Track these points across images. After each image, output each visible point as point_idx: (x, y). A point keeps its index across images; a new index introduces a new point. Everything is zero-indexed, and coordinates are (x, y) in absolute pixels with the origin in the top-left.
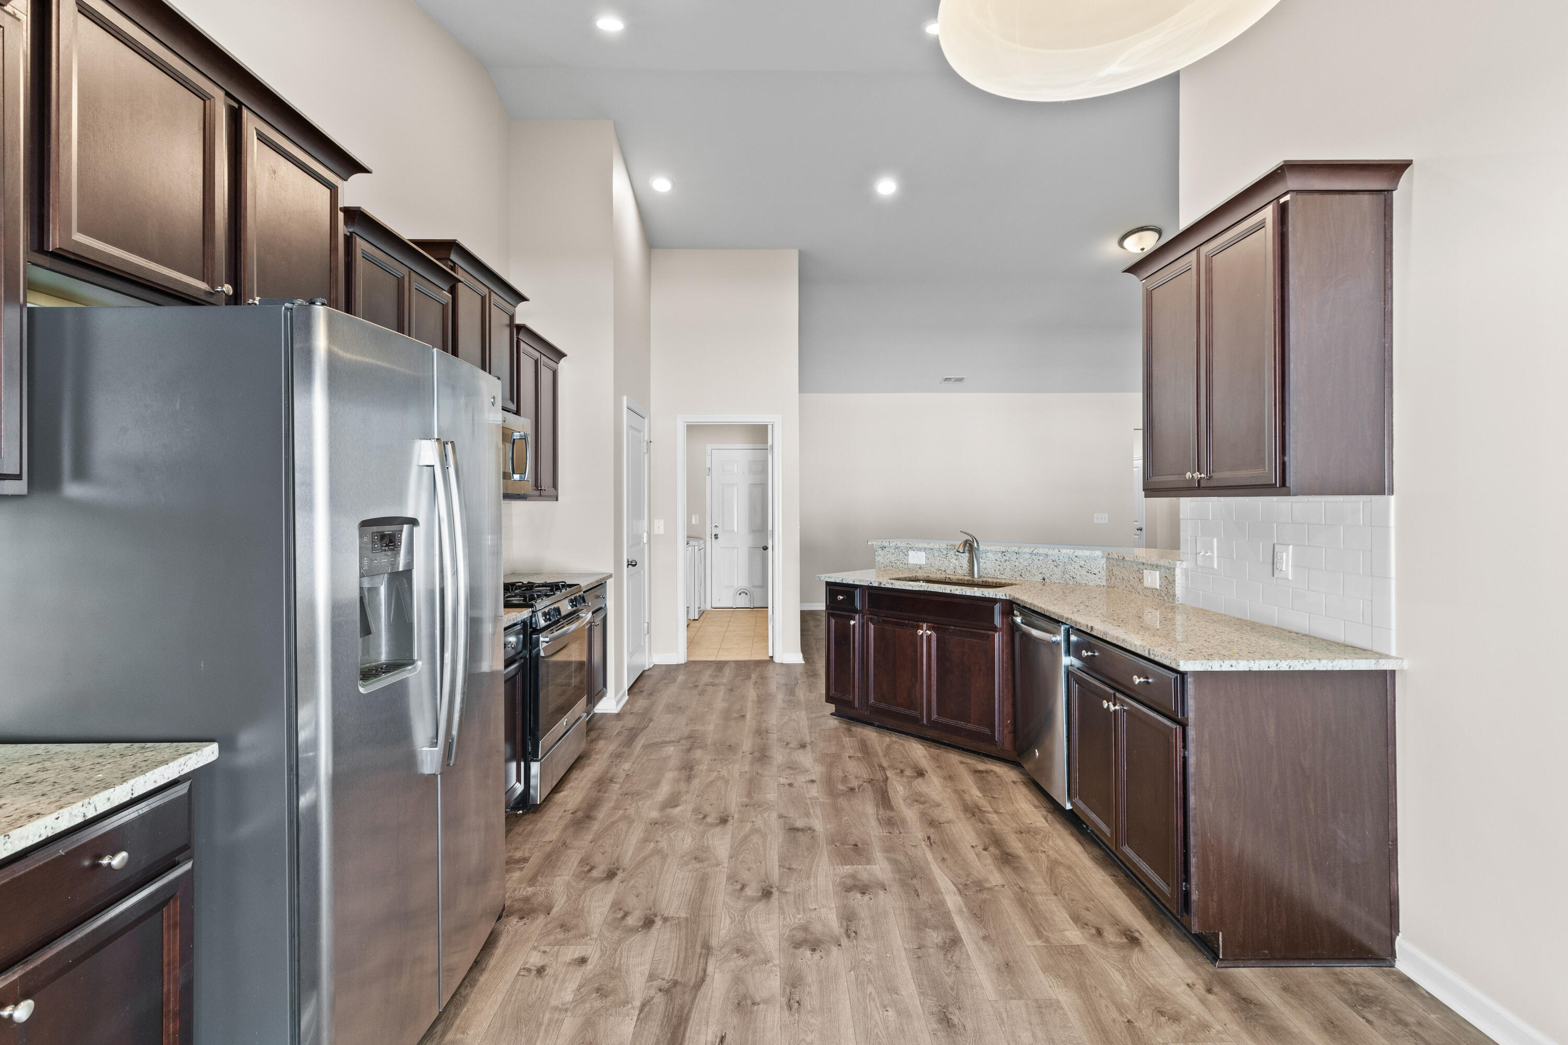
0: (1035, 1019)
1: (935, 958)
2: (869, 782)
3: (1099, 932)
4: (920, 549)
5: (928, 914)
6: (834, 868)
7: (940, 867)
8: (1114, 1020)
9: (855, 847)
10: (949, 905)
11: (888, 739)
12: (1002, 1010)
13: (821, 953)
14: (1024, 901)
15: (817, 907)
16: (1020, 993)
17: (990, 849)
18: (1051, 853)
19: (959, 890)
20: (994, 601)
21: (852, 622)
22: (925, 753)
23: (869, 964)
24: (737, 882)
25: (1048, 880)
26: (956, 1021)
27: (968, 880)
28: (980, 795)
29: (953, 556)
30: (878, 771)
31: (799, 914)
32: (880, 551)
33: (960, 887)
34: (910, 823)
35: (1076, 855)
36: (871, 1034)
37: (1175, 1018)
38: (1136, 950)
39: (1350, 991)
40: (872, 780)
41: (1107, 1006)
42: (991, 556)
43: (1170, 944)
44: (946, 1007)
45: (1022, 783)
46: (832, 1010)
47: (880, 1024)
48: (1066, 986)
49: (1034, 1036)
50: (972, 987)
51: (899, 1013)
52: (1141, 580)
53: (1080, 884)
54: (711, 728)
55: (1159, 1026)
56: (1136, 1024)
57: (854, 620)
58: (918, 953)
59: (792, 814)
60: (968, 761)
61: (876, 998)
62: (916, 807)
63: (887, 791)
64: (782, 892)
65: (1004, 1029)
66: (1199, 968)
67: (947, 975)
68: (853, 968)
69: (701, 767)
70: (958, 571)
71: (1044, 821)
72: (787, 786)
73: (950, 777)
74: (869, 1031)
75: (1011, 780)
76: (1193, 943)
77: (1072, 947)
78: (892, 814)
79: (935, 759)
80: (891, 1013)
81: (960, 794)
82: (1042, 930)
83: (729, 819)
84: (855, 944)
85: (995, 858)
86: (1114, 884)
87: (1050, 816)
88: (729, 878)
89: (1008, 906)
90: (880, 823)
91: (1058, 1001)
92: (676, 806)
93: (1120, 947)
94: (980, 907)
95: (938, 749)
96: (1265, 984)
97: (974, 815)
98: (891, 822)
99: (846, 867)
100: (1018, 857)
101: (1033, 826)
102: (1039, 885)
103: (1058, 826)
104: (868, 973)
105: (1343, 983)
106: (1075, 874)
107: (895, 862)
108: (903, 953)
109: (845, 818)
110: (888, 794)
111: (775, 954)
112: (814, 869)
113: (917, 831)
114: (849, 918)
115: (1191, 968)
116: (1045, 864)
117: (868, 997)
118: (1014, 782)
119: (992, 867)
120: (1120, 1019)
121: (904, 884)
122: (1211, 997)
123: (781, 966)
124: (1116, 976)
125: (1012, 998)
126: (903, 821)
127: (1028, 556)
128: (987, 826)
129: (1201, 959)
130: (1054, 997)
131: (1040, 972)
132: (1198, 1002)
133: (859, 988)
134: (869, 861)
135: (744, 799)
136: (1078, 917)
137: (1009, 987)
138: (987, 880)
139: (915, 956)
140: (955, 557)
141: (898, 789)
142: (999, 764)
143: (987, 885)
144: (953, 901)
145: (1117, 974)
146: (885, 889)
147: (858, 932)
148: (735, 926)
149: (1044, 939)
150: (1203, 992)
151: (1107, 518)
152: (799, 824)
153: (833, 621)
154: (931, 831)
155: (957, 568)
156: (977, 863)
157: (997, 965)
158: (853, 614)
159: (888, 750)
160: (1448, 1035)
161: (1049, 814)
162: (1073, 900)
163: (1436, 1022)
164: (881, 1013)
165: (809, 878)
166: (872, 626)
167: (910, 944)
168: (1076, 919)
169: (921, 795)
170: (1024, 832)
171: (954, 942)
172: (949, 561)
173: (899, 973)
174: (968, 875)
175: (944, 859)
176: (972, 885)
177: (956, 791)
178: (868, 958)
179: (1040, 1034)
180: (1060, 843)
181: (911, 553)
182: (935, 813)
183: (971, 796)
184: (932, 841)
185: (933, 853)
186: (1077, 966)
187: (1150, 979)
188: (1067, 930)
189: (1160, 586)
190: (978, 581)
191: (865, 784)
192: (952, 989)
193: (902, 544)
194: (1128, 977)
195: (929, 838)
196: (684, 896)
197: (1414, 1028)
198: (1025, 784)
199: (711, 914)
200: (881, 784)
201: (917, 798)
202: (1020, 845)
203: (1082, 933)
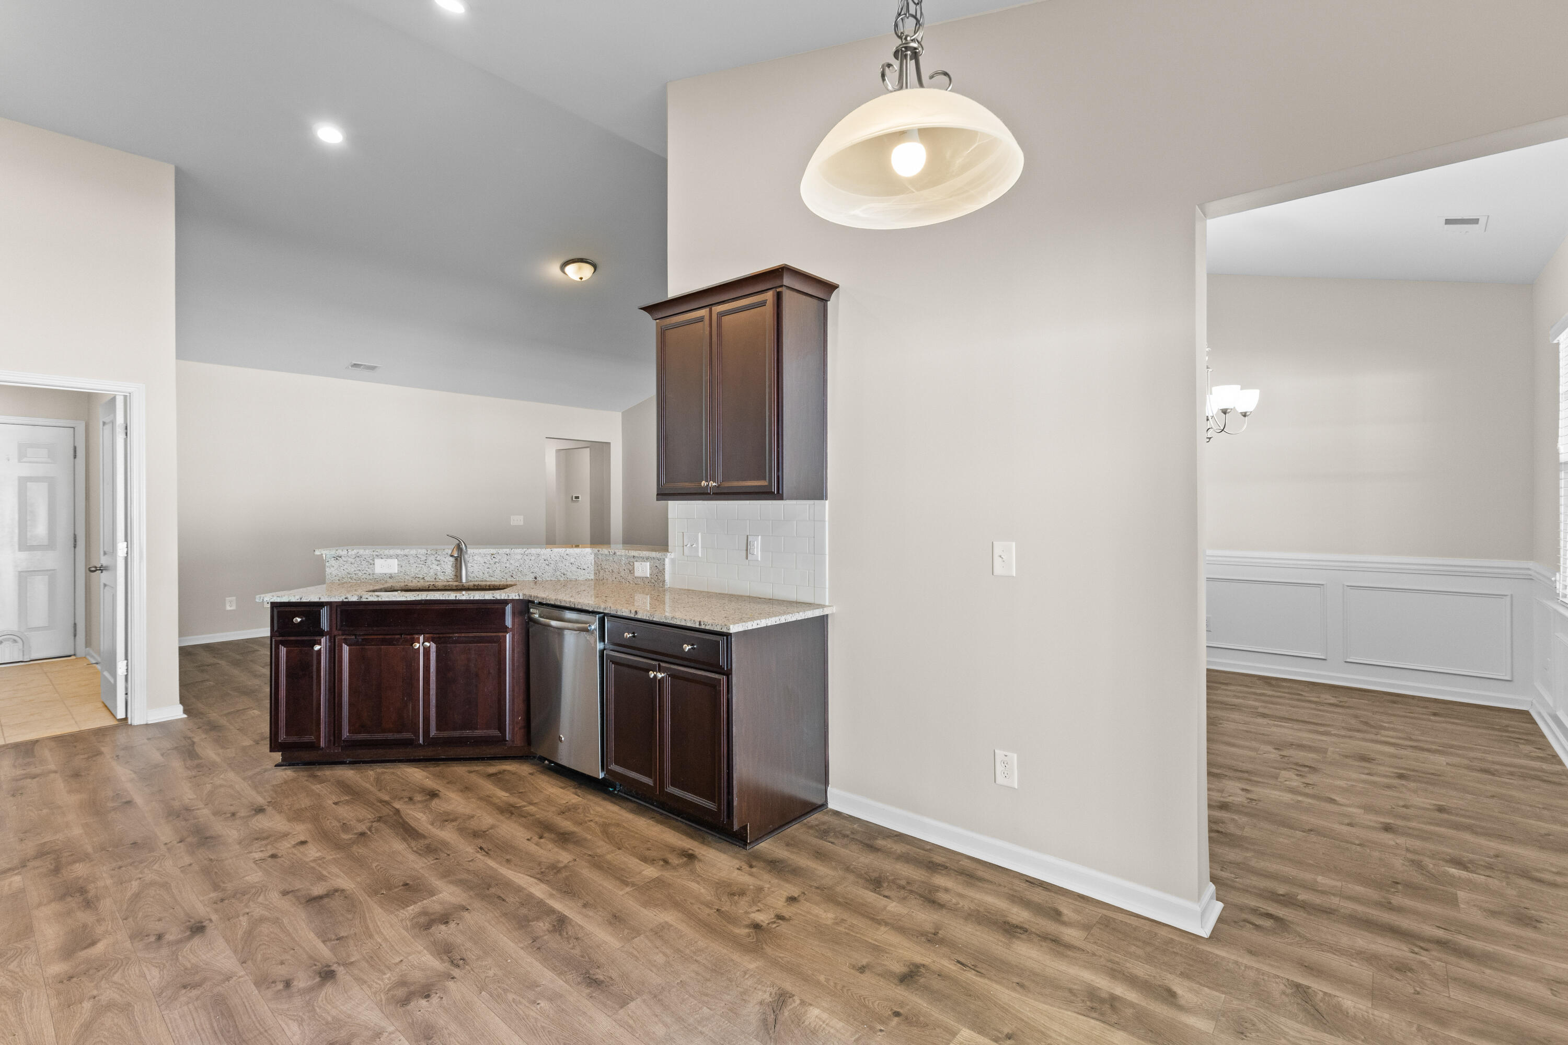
0: (659, 943)
1: (553, 942)
2: (378, 821)
3: (666, 862)
4: (391, 557)
5: (524, 911)
6: (395, 915)
7: (509, 868)
8: (709, 915)
9: (407, 887)
10: (538, 895)
11: (371, 773)
12: (631, 950)
13: (438, 995)
14: (598, 863)
15: (402, 958)
16: (636, 932)
17: (545, 835)
18: (597, 819)
19: (539, 879)
20: (505, 602)
21: (317, 648)
22: (425, 774)
23: (495, 978)
24: (274, 982)
25: (607, 841)
26: (601, 978)
27: (541, 869)
28: (507, 795)
29: (434, 562)
30: (382, 807)
31: (385, 974)
32: (333, 562)
33: (538, 876)
34: (452, 842)
35: (617, 813)
36: (536, 1030)
37: (742, 893)
38: (696, 862)
39: (817, 831)
40: (380, 817)
41: (699, 908)
42: (479, 559)
43: (714, 848)
44: (587, 972)
45: (538, 773)
46: (485, 1033)
47: (539, 1017)
48: (665, 909)
49: (665, 954)
50: (598, 947)
51: (550, 1000)
52: (631, 571)
53: (632, 834)
54: (77, 831)
55: (736, 903)
56: (723, 909)
57: (320, 644)
58: (536, 945)
59: (298, 885)
60: (476, 768)
61: (521, 1000)
62: (449, 826)
63: (407, 823)
64: (347, 965)
65: (641, 963)
66: (738, 855)
67: (572, 949)
68: (481, 990)
69: (100, 884)
70: (440, 577)
71: (576, 797)
72: (269, 859)
73: (467, 788)
74: (533, 1029)
75: (527, 773)
76: (727, 841)
77: (654, 880)
78: (427, 842)
79: (441, 776)
80: (544, 1004)
81: (487, 800)
82: (625, 879)
83: (204, 924)
84: (470, 968)
85: (554, 842)
86: (656, 824)
87: (579, 791)
88: (257, 984)
89: (587, 873)
90: (420, 854)
91: (666, 923)
92: (93, 943)
93: (684, 865)
94: (566, 884)
95: (437, 766)
96: (776, 847)
97: (512, 814)
98: (431, 849)
99: (408, 908)
100: (573, 833)
101: (570, 803)
102: (603, 847)
103: (590, 797)
104: (499, 985)
105: (811, 827)
106: (624, 827)
107: (460, 883)
108: (522, 953)
109: (374, 865)
110: (409, 825)
111: (384, 1023)
112: (371, 926)
113: (467, 849)
114: (446, 951)
115: (734, 857)
116: (598, 830)
117: (513, 1004)
118: (531, 774)
119: (556, 849)
120: (712, 911)
121: (483, 897)
122: (754, 870)
123: (400, 1029)
124: (694, 886)
125: (633, 938)
126: (445, 844)
127: (519, 557)
128: (531, 818)
129: (736, 849)
130: (662, 921)
131: (642, 909)
132: (749, 877)
133: (499, 1001)
134: (432, 893)
135: (213, 895)
136: (646, 858)
137: (626, 931)
138: (559, 862)
139: (535, 949)
140: (437, 563)
141: (418, 817)
142: (508, 762)
143: (561, 865)
144: (539, 890)
145: (693, 884)
146: (467, 909)
147: (465, 957)
148: (309, 1025)
149: (631, 885)
150: (748, 869)
151: (522, 520)
152: (318, 890)
153: (283, 650)
154: (480, 842)
155: (439, 574)
156: (541, 851)
157: (607, 920)
158: (317, 638)
159: (378, 781)
160: (866, 833)
161: (577, 790)
162: (634, 847)
163: (858, 828)
164: (534, 1009)
165: (371, 936)
166: (346, 648)
167: (523, 941)
168: (645, 859)
169: (447, 813)
170: (565, 811)
171: (561, 923)
172: (429, 567)
173: (529, 969)
174: (540, 864)
175: (508, 861)
176: (547, 870)
177: (481, 799)
178: (491, 973)
179: (668, 952)
180: (599, 809)
181: (378, 562)
182: (473, 824)
183: (499, 798)
184: (486, 850)
185: (494, 859)
186: (664, 892)
187: (715, 876)
188: (643, 870)
189: (651, 575)
190: (469, 586)
191: (375, 824)
192: (583, 957)
193: (366, 552)
194: (701, 882)
195: (481, 848)
196: (201, 1032)
197: (852, 836)
198: (541, 772)
199: (262, 1030)
200: (395, 817)
201: (445, 818)
202: (569, 823)
203: (655, 868)
